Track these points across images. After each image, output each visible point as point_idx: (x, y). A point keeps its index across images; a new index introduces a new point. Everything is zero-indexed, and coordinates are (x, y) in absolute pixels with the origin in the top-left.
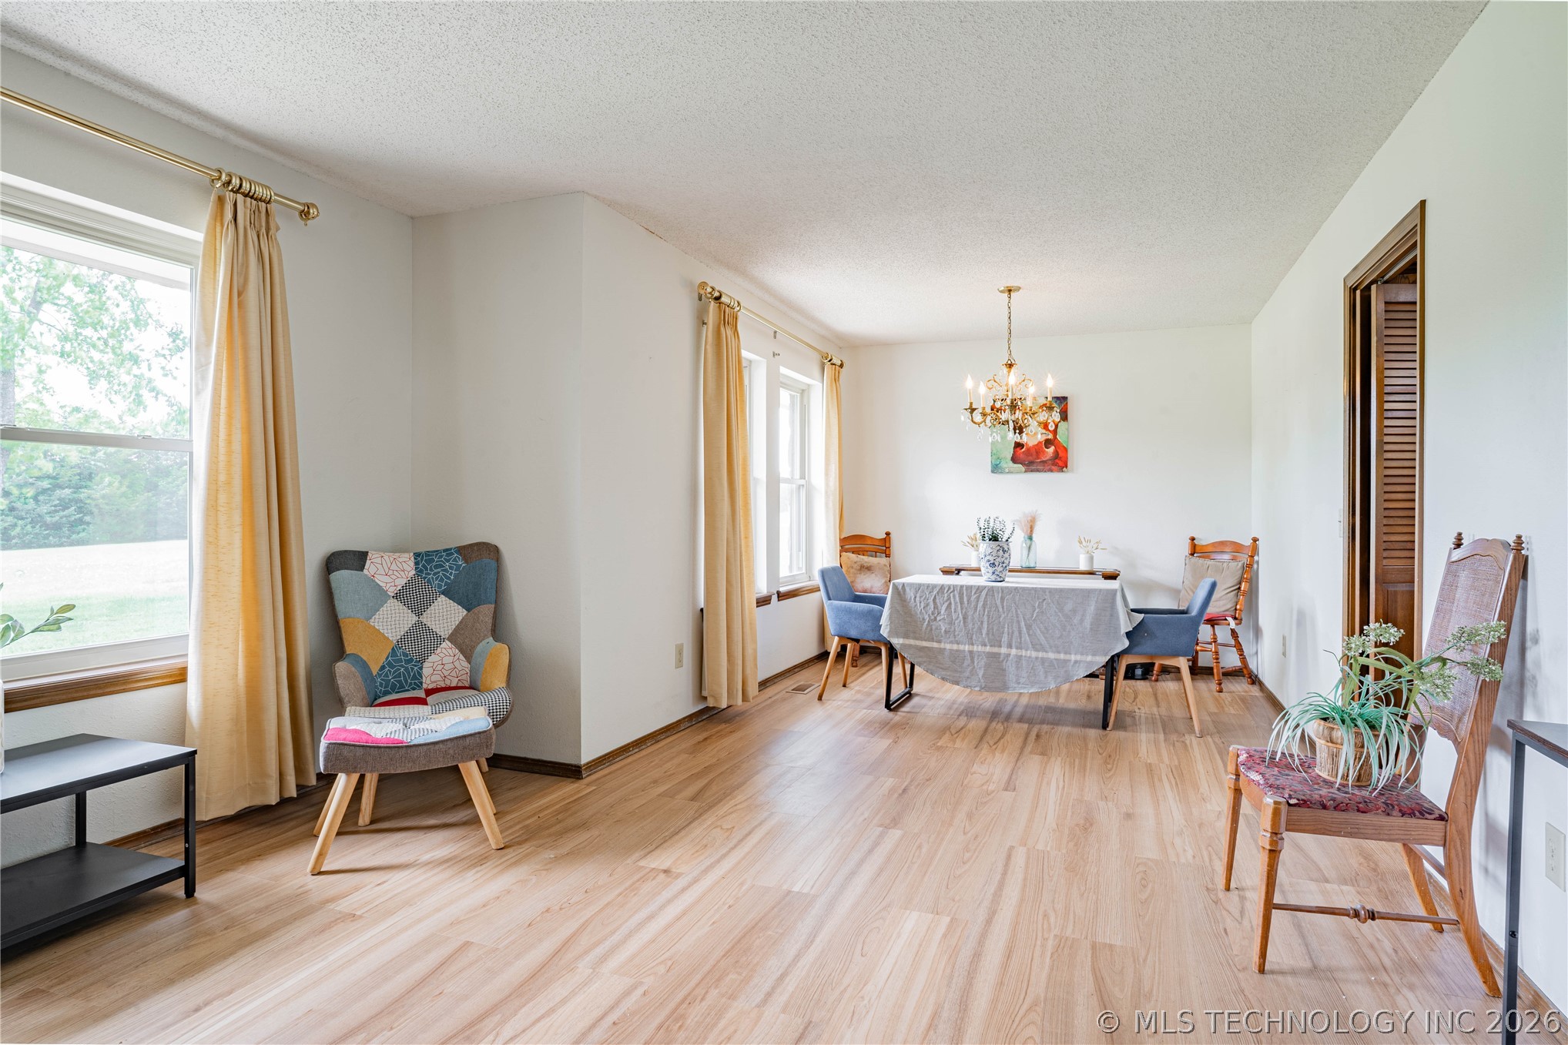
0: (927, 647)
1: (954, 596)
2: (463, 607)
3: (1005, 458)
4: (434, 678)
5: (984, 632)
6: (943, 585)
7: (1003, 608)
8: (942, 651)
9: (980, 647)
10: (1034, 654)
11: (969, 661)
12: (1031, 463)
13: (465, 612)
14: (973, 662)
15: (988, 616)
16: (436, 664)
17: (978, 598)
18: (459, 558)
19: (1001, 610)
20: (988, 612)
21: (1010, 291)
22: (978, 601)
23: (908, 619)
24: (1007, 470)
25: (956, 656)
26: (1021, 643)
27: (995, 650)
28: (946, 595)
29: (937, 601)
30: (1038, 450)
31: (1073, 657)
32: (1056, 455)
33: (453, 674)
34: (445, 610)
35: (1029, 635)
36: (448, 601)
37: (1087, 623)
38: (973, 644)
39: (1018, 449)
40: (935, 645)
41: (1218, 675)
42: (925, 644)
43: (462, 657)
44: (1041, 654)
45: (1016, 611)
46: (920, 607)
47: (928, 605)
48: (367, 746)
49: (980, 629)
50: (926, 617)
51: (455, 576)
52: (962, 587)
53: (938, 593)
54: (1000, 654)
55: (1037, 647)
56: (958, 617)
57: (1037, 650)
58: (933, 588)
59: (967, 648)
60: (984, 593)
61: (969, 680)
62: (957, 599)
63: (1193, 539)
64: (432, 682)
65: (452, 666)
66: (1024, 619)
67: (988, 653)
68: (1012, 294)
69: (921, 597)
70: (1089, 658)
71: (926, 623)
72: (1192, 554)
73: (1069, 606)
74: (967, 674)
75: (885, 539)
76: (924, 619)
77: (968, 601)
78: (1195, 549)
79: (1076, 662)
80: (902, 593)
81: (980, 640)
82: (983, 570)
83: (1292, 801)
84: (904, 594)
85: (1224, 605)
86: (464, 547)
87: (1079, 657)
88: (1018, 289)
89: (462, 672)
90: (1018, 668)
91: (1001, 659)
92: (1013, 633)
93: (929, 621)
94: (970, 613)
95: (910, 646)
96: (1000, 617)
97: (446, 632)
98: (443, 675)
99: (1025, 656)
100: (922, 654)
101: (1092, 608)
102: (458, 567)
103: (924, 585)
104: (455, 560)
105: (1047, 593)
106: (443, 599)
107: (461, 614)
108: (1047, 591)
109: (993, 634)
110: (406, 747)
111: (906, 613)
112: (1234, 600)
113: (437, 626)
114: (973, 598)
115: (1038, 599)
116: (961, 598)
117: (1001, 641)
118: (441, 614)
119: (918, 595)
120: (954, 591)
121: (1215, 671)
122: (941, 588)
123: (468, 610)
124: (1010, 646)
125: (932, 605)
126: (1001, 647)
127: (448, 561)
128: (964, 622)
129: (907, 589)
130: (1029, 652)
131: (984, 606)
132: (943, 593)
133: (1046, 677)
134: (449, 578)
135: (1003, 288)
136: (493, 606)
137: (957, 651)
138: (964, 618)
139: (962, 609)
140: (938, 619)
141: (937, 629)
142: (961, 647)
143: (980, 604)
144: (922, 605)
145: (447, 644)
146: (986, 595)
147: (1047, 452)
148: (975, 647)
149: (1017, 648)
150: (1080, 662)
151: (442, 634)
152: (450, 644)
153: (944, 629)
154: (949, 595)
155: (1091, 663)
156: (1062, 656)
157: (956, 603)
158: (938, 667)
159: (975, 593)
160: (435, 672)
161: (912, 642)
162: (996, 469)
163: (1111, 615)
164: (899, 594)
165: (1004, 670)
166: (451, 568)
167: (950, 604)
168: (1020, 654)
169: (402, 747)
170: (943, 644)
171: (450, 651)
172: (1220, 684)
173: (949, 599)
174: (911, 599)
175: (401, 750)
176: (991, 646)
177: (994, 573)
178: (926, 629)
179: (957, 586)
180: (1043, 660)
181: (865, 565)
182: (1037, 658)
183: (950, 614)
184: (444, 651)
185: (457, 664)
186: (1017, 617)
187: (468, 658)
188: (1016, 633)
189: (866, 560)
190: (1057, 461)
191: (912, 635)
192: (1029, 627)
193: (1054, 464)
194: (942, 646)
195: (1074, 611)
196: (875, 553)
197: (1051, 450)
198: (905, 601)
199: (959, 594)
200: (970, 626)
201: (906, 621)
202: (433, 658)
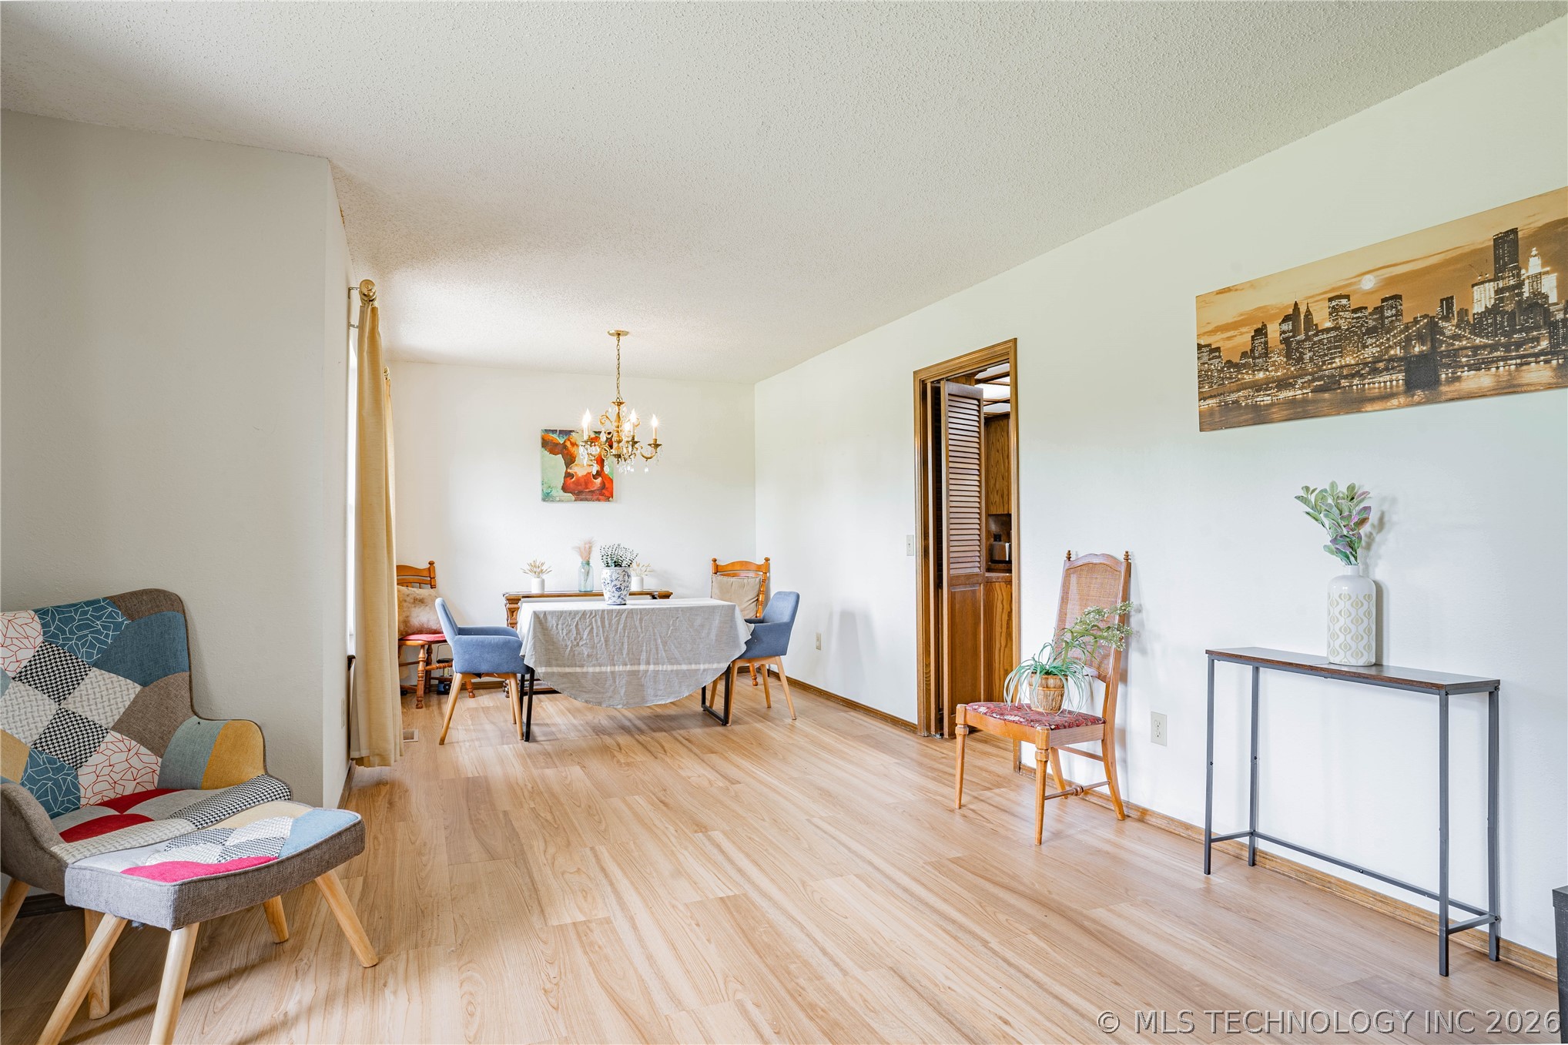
0: (569, 673)
1: (596, 621)
2: (135, 681)
3: (556, 487)
4: (98, 788)
5: (625, 652)
6: (585, 611)
7: (641, 628)
8: (585, 674)
9: (621, 667)
10: (669, 668)
11: (611, 682)
12: (580, 493)
13: (138, 688)
14: (615, 682)
15: (628, 637)
16: (100, 767)
17: (619, 620)
18: (117, 614)
19: (640, 630)
20: (628, 633)
21: (619, 334)
22: (619, 624)
23: (551, 647)
24: (558, 499)
25: (599, 679)
26: (657, 659)
27: (635, 668)
28: (588, 620)
29: (580, 626)
30: (589, 478)
31: (702, 667)
32: (603, 486)
33: (129, 776)
34: (103, 688)
35: (665, 651)
36: (106, 674)
37: (713, 636)
38: (614, 665)
39: (568, 479)
40: (578, 670)
41: (753, 670)
42: (568, 670)
43: (143, 750)
44: (675, 667)
45: (654, 630)
46: (562, 634)
47: (570, 631)
48: (228, 876)
49: (621, 650)
50: (569, 643)
51: (115, 638)
52: (603, 611)
53: (580, 619)
54: (639, 671)
55: (672, 660)
56: (600, 641)
57: (672, 664)
58: (575, 615)
59: (609, 669)
60: (624, 616)
61: (612, 700)
62: (599, 623)
63: (715, 560)
64: (95, 794)
65: (126, 765)
66: (661, 637)
67: (629, 671)
68: (621, 337)
69: (563, 624)
70: (715, 666)
71: (569, 649)
72: (716, 573)
73: (698, 622)
74: (609, 694)
75: (429, 568)
76: (566, 646)
77: (609, 625)
78: (717, 569)
79: (704, 670)
80: (543, 621)
81: (621, 660)
82: (607, 595)
83: (1053, 727)
84: (546, 622)
85: (748, 614)
86: (122, 597)
87: (707, 666)
88: (626, 333)
89: (143, 772)
90: (655, 682)
91: (640, 676)
92: (650, 650)
93: (571, 647)
94: (611, 636)
95: (553, 674)
96: (639, 637)
97: (110, 719)
98: (111, 781)
99: (662, 671)
100: (564, 680)
101: (717, 621)
102: (118, 626)
103: (566, 612)
104: (110, 616)
105: (680, 612)
106: (95, 672)
107: (131, 691)
108: (680, 610)
109: (633, 654)
110: (278, 863)
111: (547, 641)
112: (755, 609)
113: (94, 713)
114: (614, 621)
115: (672, 617)
116: (603, 622)
117: (639, 659)
118: (98, 695)
119: (560, 622)
120: (596, 615)
121: (751, 669)
122: (583, 614)
123: (144, 684)
124: (648, 663)
125: (574, 632)
126: (639, 664)
127: (99, 618)
128: (606, 645)
129: (549, 618)
130: (665, 666)
131: (624, 629)
132: (585, 619)
133: (680, 687)
134: (105, 643)
135: (613, 331)
136: (188, 673)
137: (600, 673)
138: (606, 641)
139: (604, 632)
140: (580, 644)
141: (579, 654)
142: (603, 669)
143: (621, 626)
144: (565, 632)
145: (112, 736)
146: (626, 617)
147: (595, 483)
148: (617, 667)
149: (654, 664)
150: (708, 669)
151: (103, 723)
152: (118, 735)
153: (586, 654)
154: (591, 620)
155: (716, 670)
156: (693, 667)
157: (598, 627)
158: (581, 691)
159: (616, 616)
160: (100, 779)
161: (555, 669)
162: (547, 497)
163: (731, 627)
164: (540, 622)
165: (642, 686)
166: (104, 627)
167: (592, 628)
168: (657, 669)
169: (273, 865)
170: (585, 668)
171: (120, 745)
172: (755, 679)
173: (591, 624)
174: (552, 627)
175: (271, 869)
176: (631, 665)
177: (619, 597)
178: (569, 654)
179: (598, 610)
180: (677, 672)
181: (418, 597)
182: (672, 671)
183: (592, 639)
184: (110, 746)
185: (134, 761)
186: (654, 636)
187: (157, 750)
188: (654, 651)
189: (417, 592)
190: (604, 491)
191: (554, 662)
192: (665, 643)
193: (602, 494)
194: (585, 670)
195: (702, 626)
196: (421, 584)
197: (599, 480)
198: (547, 629)
199: (601, 618)
200: (612, 648)
201: (549, 649)
202: (95, 759)
